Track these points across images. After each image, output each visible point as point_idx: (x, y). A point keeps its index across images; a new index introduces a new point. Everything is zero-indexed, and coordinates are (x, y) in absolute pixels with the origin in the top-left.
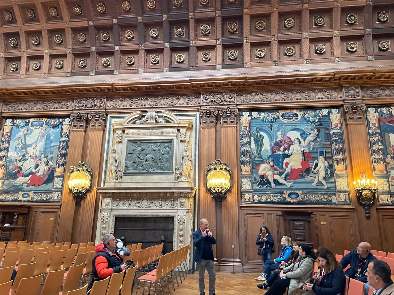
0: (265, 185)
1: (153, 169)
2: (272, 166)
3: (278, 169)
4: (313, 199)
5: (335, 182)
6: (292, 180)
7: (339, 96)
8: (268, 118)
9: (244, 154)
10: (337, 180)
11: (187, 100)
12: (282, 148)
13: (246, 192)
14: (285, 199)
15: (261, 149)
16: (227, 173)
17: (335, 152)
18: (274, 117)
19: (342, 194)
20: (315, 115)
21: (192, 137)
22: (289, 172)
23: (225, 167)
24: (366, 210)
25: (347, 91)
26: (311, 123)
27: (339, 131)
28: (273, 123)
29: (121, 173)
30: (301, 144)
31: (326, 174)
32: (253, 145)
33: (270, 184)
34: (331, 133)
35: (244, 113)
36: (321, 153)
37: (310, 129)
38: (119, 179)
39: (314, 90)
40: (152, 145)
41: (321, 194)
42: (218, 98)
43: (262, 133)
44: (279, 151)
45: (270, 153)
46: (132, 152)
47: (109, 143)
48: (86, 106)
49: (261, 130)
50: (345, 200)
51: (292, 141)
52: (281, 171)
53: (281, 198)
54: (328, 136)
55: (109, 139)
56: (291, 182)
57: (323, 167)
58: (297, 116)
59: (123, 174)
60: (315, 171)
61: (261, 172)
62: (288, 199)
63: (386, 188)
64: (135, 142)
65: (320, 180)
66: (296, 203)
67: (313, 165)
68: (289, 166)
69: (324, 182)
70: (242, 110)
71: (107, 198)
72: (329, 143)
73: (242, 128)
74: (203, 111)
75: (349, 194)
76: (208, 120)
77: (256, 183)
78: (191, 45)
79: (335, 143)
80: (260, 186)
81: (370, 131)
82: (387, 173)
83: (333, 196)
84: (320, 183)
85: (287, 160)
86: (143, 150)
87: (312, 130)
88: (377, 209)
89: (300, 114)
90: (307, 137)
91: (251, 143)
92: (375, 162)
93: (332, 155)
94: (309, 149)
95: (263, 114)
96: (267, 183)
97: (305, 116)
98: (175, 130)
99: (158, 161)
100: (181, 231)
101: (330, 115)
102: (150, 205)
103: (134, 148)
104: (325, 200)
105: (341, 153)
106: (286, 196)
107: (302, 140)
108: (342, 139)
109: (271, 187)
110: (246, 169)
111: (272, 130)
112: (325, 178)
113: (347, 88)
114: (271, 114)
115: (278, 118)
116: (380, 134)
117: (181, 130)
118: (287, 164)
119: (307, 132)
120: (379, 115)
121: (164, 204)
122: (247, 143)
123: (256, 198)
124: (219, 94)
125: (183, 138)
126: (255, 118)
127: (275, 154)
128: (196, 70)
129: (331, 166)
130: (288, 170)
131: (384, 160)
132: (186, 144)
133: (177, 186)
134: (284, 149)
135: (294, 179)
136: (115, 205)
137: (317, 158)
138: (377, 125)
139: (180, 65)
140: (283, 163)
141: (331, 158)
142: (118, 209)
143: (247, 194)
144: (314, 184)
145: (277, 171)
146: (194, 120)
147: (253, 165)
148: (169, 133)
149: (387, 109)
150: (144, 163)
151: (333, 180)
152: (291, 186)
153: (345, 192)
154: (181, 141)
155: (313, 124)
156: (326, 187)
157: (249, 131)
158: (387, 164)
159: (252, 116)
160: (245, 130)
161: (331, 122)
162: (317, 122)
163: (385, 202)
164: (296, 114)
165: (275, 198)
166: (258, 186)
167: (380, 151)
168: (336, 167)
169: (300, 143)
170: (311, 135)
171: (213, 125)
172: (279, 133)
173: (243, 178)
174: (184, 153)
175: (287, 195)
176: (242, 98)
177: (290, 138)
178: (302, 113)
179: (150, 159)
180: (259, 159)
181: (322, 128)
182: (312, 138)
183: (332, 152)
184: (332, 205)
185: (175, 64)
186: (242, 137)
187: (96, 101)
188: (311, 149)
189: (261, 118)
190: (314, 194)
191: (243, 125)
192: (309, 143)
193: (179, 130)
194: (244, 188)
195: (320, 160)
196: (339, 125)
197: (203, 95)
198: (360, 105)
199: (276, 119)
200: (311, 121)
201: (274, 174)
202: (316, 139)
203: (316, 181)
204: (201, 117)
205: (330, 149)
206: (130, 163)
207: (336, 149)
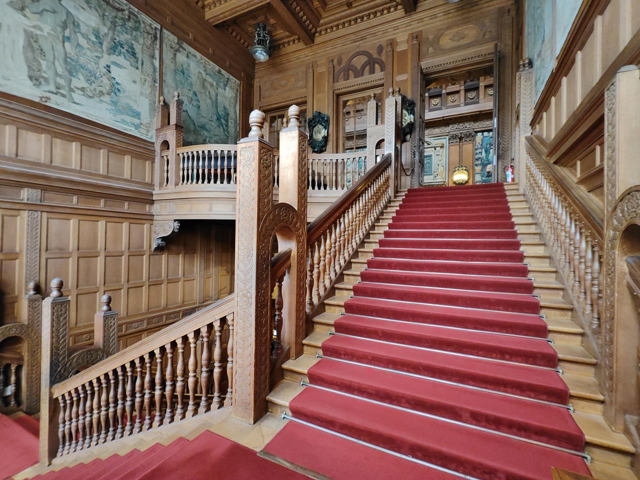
9: (477, 160)
11: (440, 129)
16: (465, 172)
21: (444, 152)
23: (465, 168)
32: (484, 154)
35: (478, 134)
42: (461, 126)
61: (488, 170)
70: (476, 132)
73: (477, 144)
74: (451, 135)
76: (455, 141)
78: (443, 92)
91: (482, 152)
98: (433, 149)
110: (478, 169)
117: (437, 148)
122: (479, 153)
124: (462, 123)
125: (438, 153)
128: (446, 109)
132: (440, 156)
133: (435, 181)
139: (436, 107)
146: (445, 141)
147: (483, 166)
154: (437, 155)
157: (482, 145)
159: (483, 135)
171: (458, 143)
173: (476, 174)
174: (439, 162)
176: (477, 124)
180: (488, 162)
185: (432, 107)
186: (476, 149)
191: (478, 142)
193: (435, 149)
197: (451, 125)
204: (449, 139)
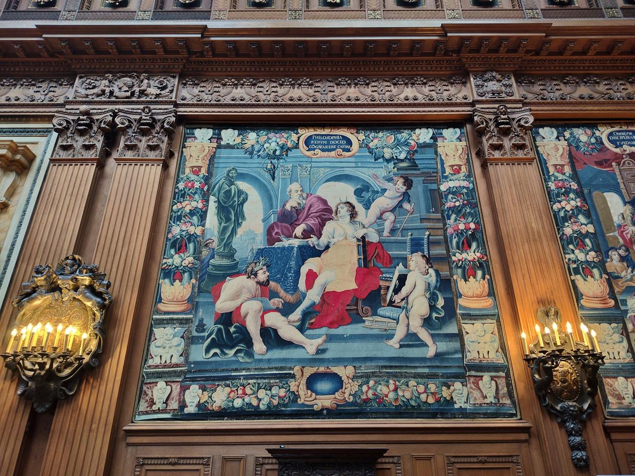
0: (231, 348)
2: (263, 285)
3: (282, 293)
4: (392, 396)
5: (459, 336)
6: (324, 330)
7: (460, 95)
8: (266, 145)
9: (179, 246)
10: (467, 327)
12: (299, 231)
13: (160, 375)
14: (297, 396)
15: (234, 232)
16: (90, 303)
17: (455, 241)
18: (284, 145)
19: (486, 377)
20: (398, 144)
22: (314, 303)
24: (569, 434)
25: (480, 82)
26: (388, 161)
27: (465, 184)
28: (278, 159)
30: (358, 219)
31: (432, 308)
32: (212, 220)
33: (249, 343)
34: (443, 188)
36: (416, 246)
37: (383, 178)
39: (393, 79)
41: (416, 376)
42: (123, 85)
43: (243, 185)
44: (289, 236)
45: (260, 242)
49: (242, 176)
50: (497, 397)
51: (329, 210)
52: (290, 298)
53: (282, 392)
54: (435, 198)
56: (319, 336)
57: (421, 288)
58: (349, 142)
60: (397, 298)
61: (223, 305)
62: (305, 397)
63: (623, 354)
65: (413, 329)
66: (332, 413)
67: (390, 280)
68: (318, 283)
69: (424, 335)
70: (193, 124)
72: (439, 216)
73: (187, 171)
74: (71, 118)
75: (508, 376)
76: (80, 142)
77: (203, 339)
79: (454, 216)
80: (213, 351)
81: (552, 186)
82: (617, 306)
83: (458, 385)
84: (412, 340)
85: (311, 264)
87: (390, 180)
88: (608, 431)
89: (356, 138)
90: (373, 200)
91: (206, 211)
92: (576, 271)
93: (448, 251)
94: (380, 232)
95: (252, 136)
96: (240, 342)
97: (371, 145)
101: (440, 143)
104: (431, 400)
105: (474, 245)
106: (298, 386)
107: (359, 208)
108: (474, 206)
109: (249, 353)
110: (176, 293)
111: (273, 178)
112: (427, 322)
113: (480, 74)
114: (278, 135)
115: (296, 146)
116: (580, 194)
118: (312, 276)
119: (376, 185)
120: (569, 145)
122: (192, 213)
123: (194, 396)
124: (130, 77)
126: (228, 146)
127: (277, 245)
128: (78, 19)
129: (445, 284)
130: (313, 296)
131: (601, 265)
134: (304, 230)
135: (331, 325)
137: (404, 260)
138: (567, 170)
140: (298, 274)
141: (446, 259)
143: (161, 384)
144: (394, 342)
145: (276, 300)
146: (43, 144)
147: (200, 280)
149: (589, 132)
151: (452, 329)
152: (320, 351)
153: (494, 368)
155: (391, 165)
156: (431, 352)
157: (207, 179)
158: (611, 279)
159: (220, 138)
160: (193, 177)
161: (442, 161)
162: (402, 161)
163: (626, 402)
164: (344, 138)
165: (262, 394)
166: (208, 350)
167: (587, 241)
168: (463, 286)
169: (353, 215)
170: (386, 194)
171: (90, 155)
172: (295, 186)
173: (161, 323)
175: (304, 381)
176: (196, 91)
177: (324, 202)
178: (361, 136)
180: (225, 262)
181: (417, 176)
182: (389, 201)
183: (446, 242)
184: (454, 417)
185: (26, 9)
186: (179, 195)
188: (386, 233)
189: (246, 146)
190: (395, 376)
191: (192, 163)
192: (381, 214)
194: (156, 361)
195: (412, 264)
196: (463, 169)
197: (81, 78)
198: (516, 116)
199: (289, 149)
200: (387, 156)
201: (266, 311)
202: (400, 205)
203: (400, 332)
204: (59, 134)
205: (441, 232)
207: (460, 234)
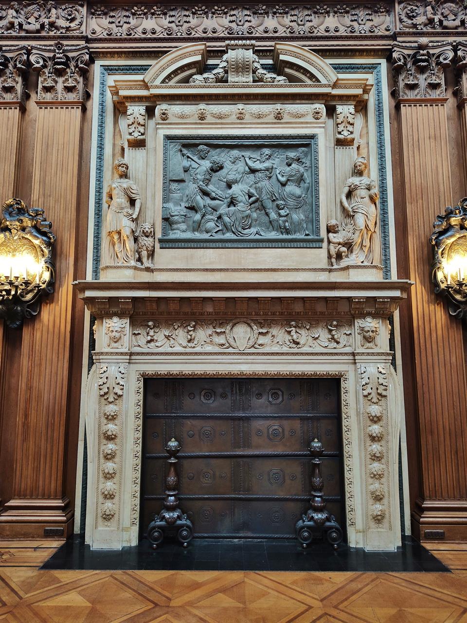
1: (253, 230)
11: (347, 20)
29: (151, 239)
38: (145, 260)
40: (247, 154)
46: (183, 176)
47: (101, 147)
48: (21, 25)
55: (101, 137)
59: (157, 245)
64: (189, 144)
71: (115, 319)
74: (406, 52)
76: (423, 80)
86: (217, 168)
98: (321, 107)
99: (269, 204)
100: (375, 422)
102: (260, 341)
103: (186, 163)
117: (339, 109)
121: (303, 336)
125: (346, 133)
132: (353, 150)
136: (142, 340)
142: (152, 354)
146: (372, 82)
148: (303, 116)
150: (223, 210)
154: (341, 142)
171: (438, 95)
179: (243, 198)
187: (53, 11)
193: (331, 111)
197: (399, 3)
204: (395, 73)
206: (177, 210)
